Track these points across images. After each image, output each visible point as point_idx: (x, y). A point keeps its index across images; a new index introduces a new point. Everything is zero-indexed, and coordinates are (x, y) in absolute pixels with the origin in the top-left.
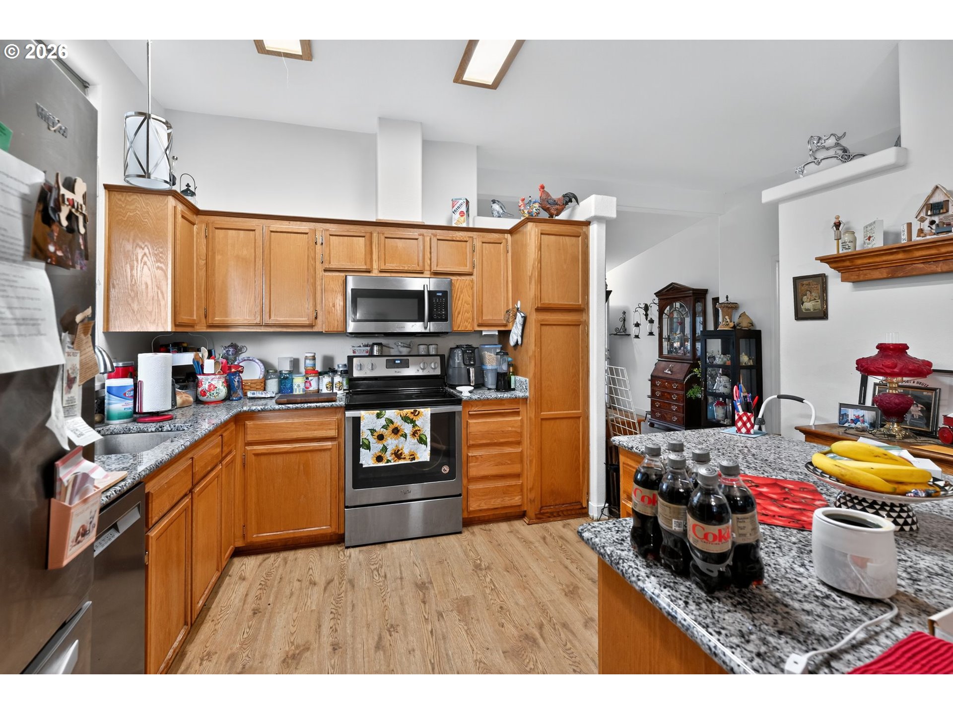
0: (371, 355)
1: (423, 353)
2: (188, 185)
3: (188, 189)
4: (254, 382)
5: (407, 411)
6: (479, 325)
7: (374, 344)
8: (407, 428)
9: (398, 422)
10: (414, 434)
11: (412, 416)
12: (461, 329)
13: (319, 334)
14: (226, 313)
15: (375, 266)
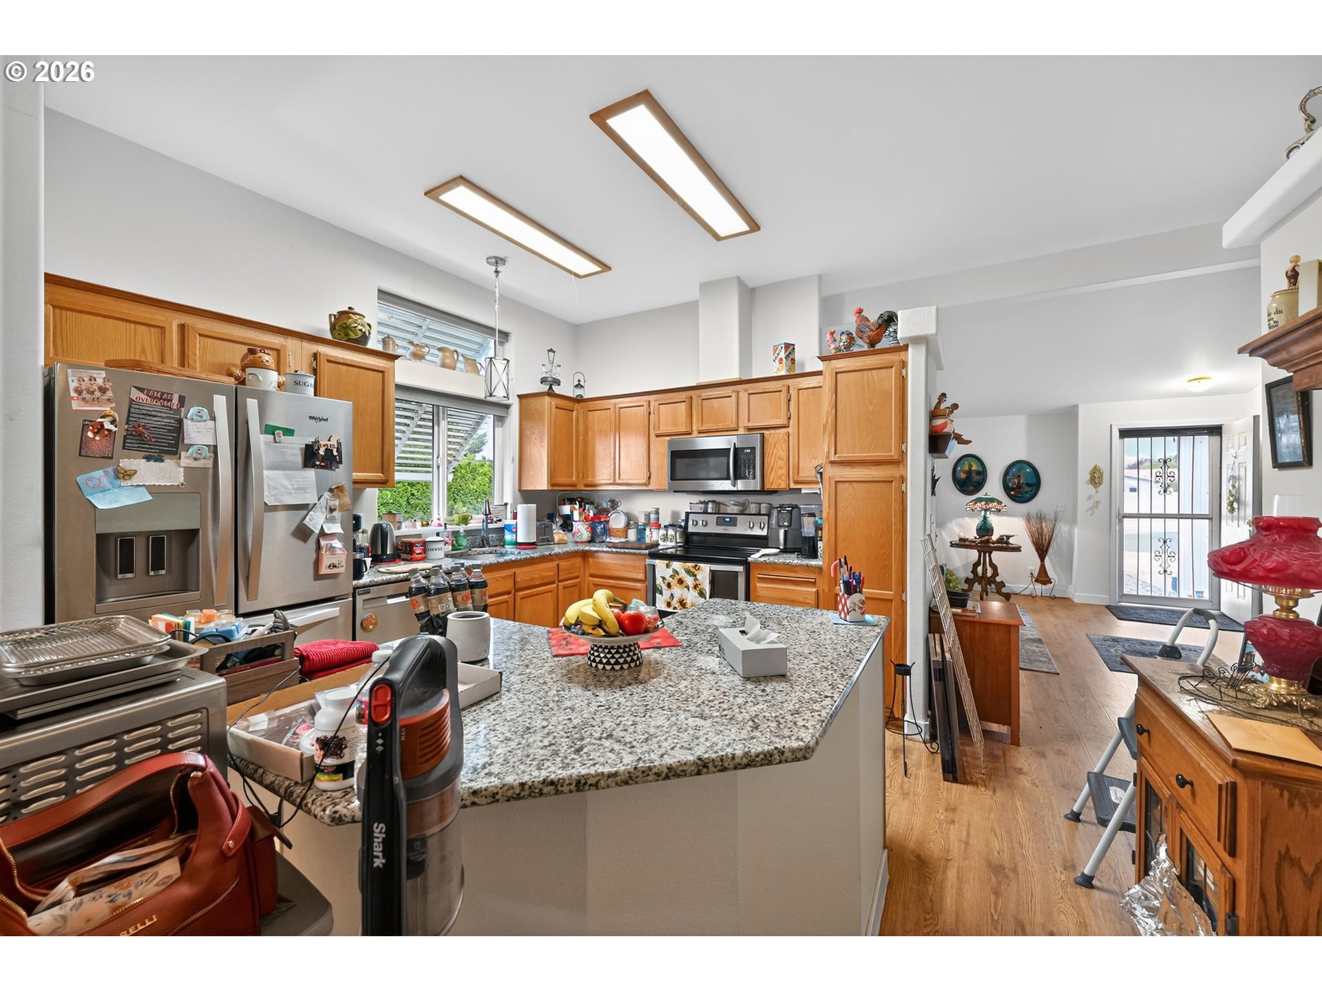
0: (705, 512)
1: (754, 512)
2: (579, 381)
3: (579, 384)
4: (618, 530)
5: (690, 565)
6: (796, 482)
7: (709, 501)
8: (689, 581)
9: (683, 574)
10: (695, 587)
11: (693, 570)
12: (774, 487)
13: (652, 491)
14: (594, 476)
15: (695, 428)
